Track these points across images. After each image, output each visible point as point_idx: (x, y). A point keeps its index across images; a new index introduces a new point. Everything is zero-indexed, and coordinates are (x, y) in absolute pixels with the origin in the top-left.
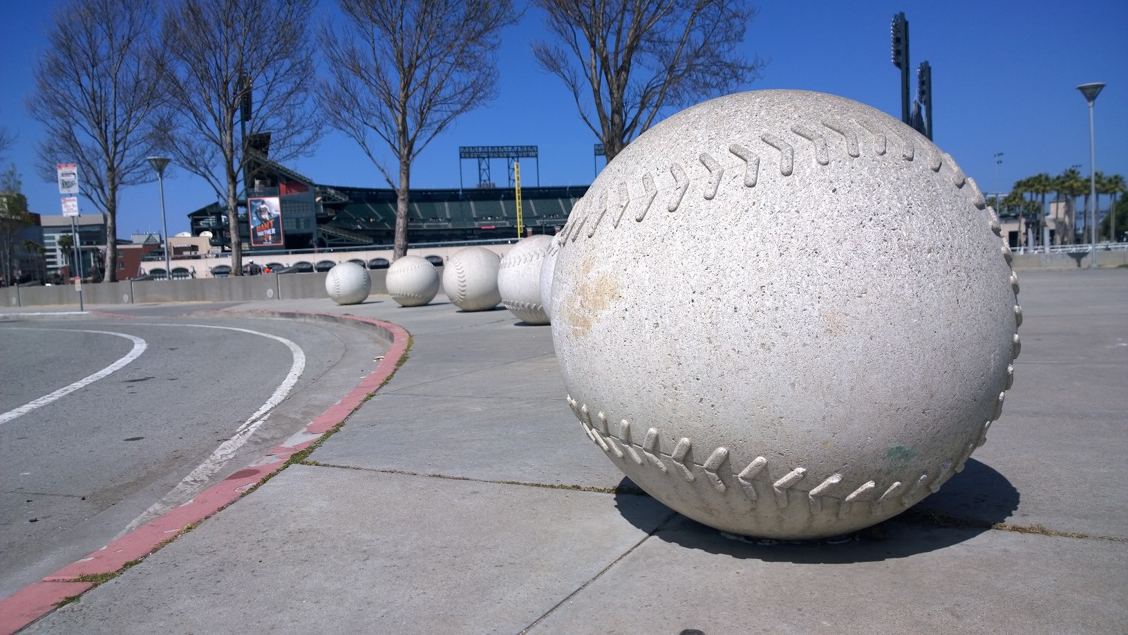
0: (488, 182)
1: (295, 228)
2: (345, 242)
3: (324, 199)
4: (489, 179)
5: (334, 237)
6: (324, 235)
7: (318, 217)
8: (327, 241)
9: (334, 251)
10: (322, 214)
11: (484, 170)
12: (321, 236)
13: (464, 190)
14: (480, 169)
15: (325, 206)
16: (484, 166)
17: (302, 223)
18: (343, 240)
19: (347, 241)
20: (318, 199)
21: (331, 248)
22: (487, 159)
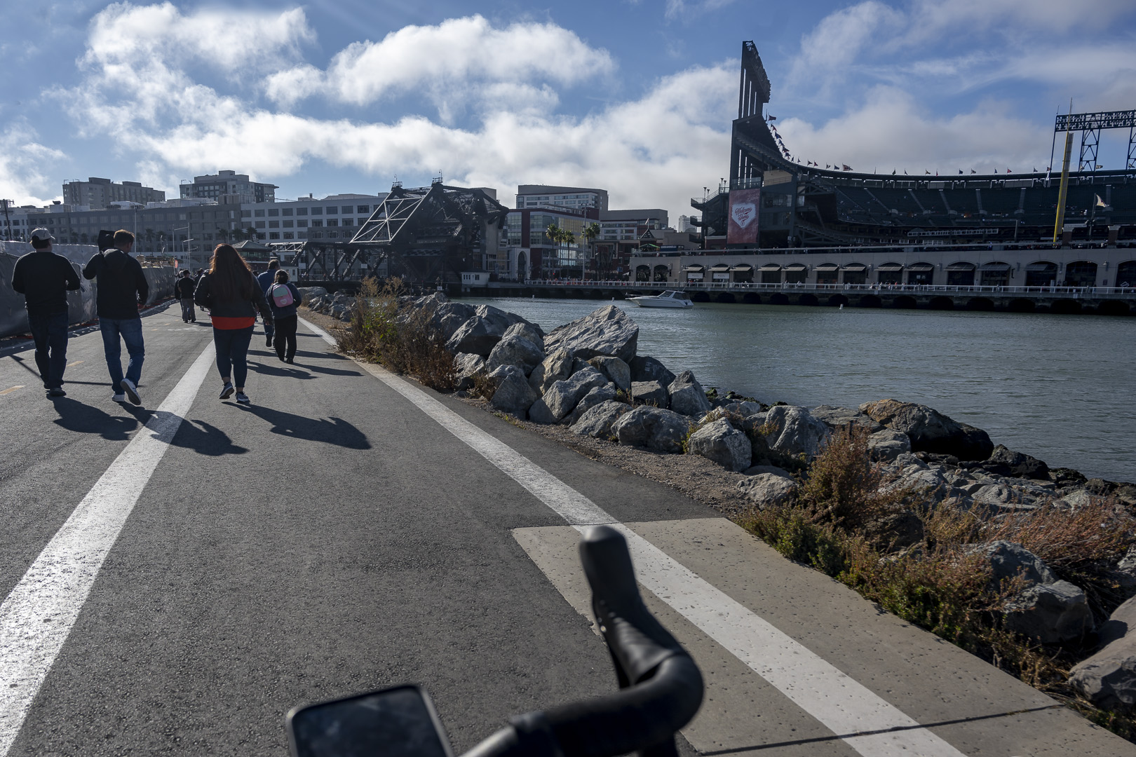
0: (1092, 164)
1: (772, 225)
2: (822, 242)
3: (807, 190)
4: (1095, 160)
5: (811, 236)
6: (801, 233)
7: (798, 210)
8: (803, 241)
9: (809, 252)
10: (802, 207)
11: (1090, 146)
12: (797, 233)
17: (780, 219)
20: (801, 189)
21: (807, 249)
22: (1096, 131)
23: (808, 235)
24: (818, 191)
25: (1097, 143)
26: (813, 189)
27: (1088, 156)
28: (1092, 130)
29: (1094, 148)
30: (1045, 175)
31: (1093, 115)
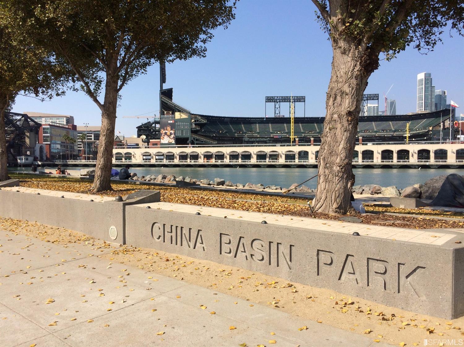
0: (279, 114)
1: (181, 135)
2: (204, 143)
3: (195, 121)
4: (280, 113)
5: (199, 140)
6: (194, 139)
7: (192, 130)
8: (195, 142)
9: (198, 147)
10: (194, 128)
11: (277, 108)
12: (192, 139)
13: (266, 118)
14: (275, 107)
15: (195, 124)
16: (277, 106)
17: (184, 133)
18: (203, 142)
19: (205, 142)
20: (193, 121)
21: (197, 146)
22: (279, 103)
23: (197, 140)
24: (200, 122)
25: (280, 107)
26: (198, 121)
27: (277, 112)
28: (277, 102)
29: (279, 109)
30: (264, 118)
31: (277, 97)
